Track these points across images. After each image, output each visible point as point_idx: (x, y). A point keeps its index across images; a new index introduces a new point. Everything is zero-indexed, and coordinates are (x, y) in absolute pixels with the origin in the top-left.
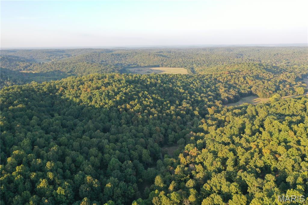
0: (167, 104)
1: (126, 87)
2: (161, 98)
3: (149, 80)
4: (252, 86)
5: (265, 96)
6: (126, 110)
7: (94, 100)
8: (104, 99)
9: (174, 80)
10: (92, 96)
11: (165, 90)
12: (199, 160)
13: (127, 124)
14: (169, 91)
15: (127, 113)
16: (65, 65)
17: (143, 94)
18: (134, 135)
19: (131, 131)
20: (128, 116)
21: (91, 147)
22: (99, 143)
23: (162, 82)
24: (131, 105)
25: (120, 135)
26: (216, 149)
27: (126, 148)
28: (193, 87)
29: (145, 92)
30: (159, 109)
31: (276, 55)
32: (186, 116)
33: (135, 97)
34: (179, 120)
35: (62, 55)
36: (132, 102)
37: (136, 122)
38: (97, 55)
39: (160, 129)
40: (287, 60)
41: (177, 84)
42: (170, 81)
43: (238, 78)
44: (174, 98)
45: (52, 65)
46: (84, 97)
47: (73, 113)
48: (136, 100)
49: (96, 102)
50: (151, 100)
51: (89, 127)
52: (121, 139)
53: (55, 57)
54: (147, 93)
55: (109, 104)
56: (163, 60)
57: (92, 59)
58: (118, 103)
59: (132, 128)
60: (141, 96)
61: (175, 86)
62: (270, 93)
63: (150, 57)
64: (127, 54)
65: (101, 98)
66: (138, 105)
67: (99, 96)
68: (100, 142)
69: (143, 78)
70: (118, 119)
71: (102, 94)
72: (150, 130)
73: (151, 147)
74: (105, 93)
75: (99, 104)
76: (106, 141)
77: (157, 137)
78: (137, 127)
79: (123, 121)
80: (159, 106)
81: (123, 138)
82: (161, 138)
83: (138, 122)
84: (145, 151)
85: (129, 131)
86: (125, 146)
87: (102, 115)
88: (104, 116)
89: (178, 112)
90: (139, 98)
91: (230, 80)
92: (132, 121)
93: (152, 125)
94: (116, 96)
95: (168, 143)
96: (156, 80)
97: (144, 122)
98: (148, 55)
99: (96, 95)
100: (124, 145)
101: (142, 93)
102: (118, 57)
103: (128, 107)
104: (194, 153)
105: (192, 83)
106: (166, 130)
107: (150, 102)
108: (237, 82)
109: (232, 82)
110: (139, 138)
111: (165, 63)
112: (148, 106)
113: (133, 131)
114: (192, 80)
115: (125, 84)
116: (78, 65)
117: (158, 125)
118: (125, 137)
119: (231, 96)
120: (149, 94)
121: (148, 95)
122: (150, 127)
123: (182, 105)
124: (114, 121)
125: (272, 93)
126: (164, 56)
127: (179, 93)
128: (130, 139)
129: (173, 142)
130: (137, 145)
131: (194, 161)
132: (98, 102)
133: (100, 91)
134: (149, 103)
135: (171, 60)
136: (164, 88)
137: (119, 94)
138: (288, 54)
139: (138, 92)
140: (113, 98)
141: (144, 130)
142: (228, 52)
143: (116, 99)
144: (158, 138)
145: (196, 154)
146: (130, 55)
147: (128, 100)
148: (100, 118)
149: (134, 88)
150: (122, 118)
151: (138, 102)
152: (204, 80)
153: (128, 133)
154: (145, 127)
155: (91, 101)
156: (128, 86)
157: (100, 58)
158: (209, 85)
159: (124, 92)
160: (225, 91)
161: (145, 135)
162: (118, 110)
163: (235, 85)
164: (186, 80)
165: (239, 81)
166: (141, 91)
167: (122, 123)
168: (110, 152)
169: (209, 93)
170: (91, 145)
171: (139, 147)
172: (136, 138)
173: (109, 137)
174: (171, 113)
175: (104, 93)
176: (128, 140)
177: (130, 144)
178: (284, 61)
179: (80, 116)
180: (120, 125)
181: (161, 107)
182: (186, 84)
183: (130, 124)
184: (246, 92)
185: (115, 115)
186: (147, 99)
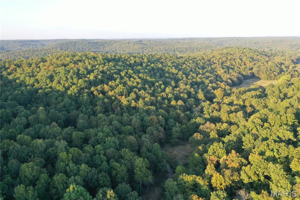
0: (160, 85)
1: (103, 65)
2: (151, 78)
3: (132, 58)
4: (253, 67)
5: (269, 78)
6: (103, 92)
7: (56, 79)
8: (72, 79)
9: (162, 60)
10: (54, 74)
11: (153, 70)
12: (250, 178)
13: (105, 112)
14: (158, 71)
15: (105, 97)
16: (36, 52)
17: (127, 73)
18: (117, 130)
19: (111, 124)
20: (106, 100)
21: (30, 157)
22: (47, 148)
23: (149, 62)
24: (111, 87)
25: (91, 130)
26: (277, 153)
27: (102, 156)
28: (187, 67)
29: (129, 70)
30: (150, 91)
31: (257, 43)
32: (189, 100)
33: (116, 76)
34: (181, 106)
35: (36, 45)
36: (112, 82)
37: (119, 109)
38: (73, 43)
39: (158, 119)
40: (269, 47)
41: (167, 64)
42: (158, 60)
43: (234, 60)
44: (166, 79)
45: (21, 53)
46: (42, 76)
47: (21, 98)
48: (118, 80)
49: (59, 83)
50: (139, 80)
51: (38, 118)
52: (93, 138)
53: (28, 47)
54: (132, 72)
55: (79, 85)
56: (144, 48)
57: (67, 47)
58: (91, 84)
59: (113, 118)
60: (123, 75)
61: (166, 66)
62: (275, 75)
63: (130, 45)
64: (106, 43)
65: (66, 77)
66: (120, 85)
67: (64, 75)
68: (52, 145)
69: (125, 57)
70: (92, 105)
71: (69, 72)
72: (142, 120)
73: (149, 151)
74: (74, 70)
75: (63, 84)
76: (63, 143)
77: (155, 132)
78: (120, 117)
79: (98, 108)
80: (150, 87)
81: (96, 135)
82: (161, 134)
83: (122, 109)
84: (139, 162)
85: (108, 123)
86: (100, 151)
87: (66, 100)
88: (70, 100)
89: (176, 95)
90: (122, 78)
91: (225, 62)
92: (112, 108)
93: (145, 113)
94: (89, 75)
95: (171, 141)
96: (141, 59)
97: (131, 110)
98: (127, 43)
99: (60, 73)
100: (97, 150)
101: (125, 72)
102: (96, 46)
103: (106, 88)
104: (232, 161)
105: (184, 63)
106: (166, 120)
107: (138, 83)
108: (234, 64)
109: (228, 64)
110: (125, 134)
111: (146, 51)
112: (134, 87)
113: (115, 122)
114: (183, 60)
115: (102, 61)
116: (50, 51)
117: (153, 113)
118: (101, 133)
119: (234, 77)
120: (134, 73)
121: (134, 75)
122: (141, 115)
123: (179, 87)
124: (84, 108)
125: (277, 74)
126: (144, 44)
127: (171, 74)
128: (109, 137)
129: (179, 138)
130: (123, 150)
131: (238, 178)
132: (62, 82)
133: (67, 68)
134: (135, 83)
135: (152, 48)
136: (153, 68)
137: (94, 73)
138: (268, 42)
139: (120, 71)
140: (85, 77)
141: (133, 121)
142: (208, 41)
143: (89, 78)
144: (157, 134)
145: (238, 164)
146: (109, 43)
147: (107, 80)
148: (62, 104)
149: (114, 66)
150: (97, 104)
151: (121, 83)
152: (197, 61)
153: (106, 126)
154: (133, 117)
155: (52, 81)
156: (107, 63)
157: (76, 46)
158: (203, 66)
159: (100, 70)
160: (225, 72)
161: (135, 129)
162: (92, 93)
163: (232, 67)
164: (176, 60)
165: (235, 63)
166: (124, 70)
167: (98, 111)
168: (68, 167)
169: (207, 74)
170: (30, 154)
171: (127, 152)
172: (120, 134)
173: (71, 134)
174: (168, 97)
175: (72, 71)
176: (106, 139)
177: (109, 148)
178: (266, 48)
179: (33, 102)
180: (95, 114)
181: (152, 88)
182: (177, 64)
183: (110, 113)
184: (249, 73)
185: (87, 99)
186: (132, 79)
